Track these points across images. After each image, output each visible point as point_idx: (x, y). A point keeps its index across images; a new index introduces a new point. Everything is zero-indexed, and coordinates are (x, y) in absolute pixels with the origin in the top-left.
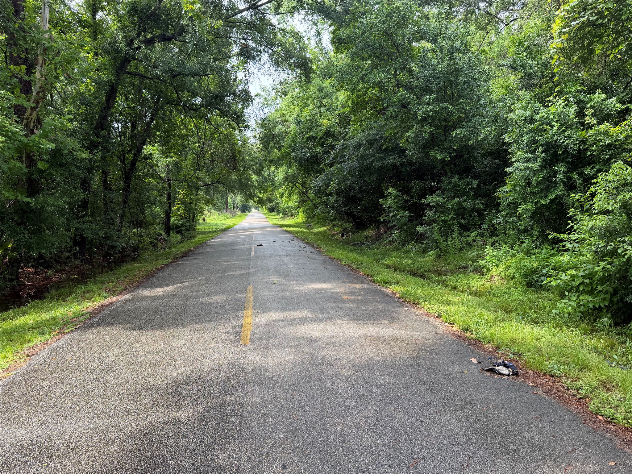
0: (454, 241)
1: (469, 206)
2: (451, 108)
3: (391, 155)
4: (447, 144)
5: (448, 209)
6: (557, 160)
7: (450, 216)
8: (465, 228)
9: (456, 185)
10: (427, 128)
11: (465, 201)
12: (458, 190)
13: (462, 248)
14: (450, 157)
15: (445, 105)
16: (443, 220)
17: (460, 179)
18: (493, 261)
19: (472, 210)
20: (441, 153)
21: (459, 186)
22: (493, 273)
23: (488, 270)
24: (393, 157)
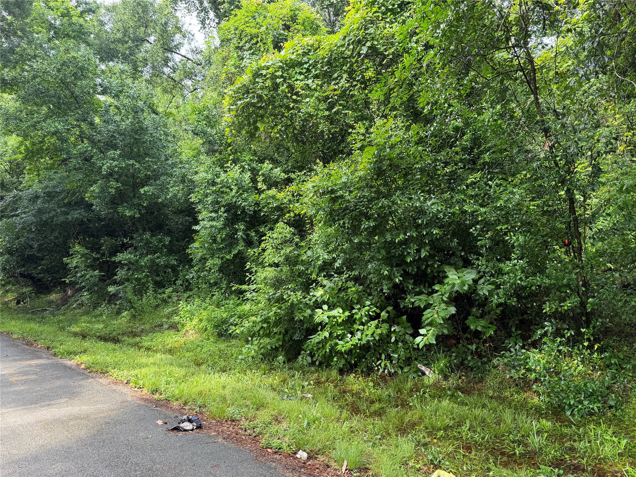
0: (149, 298)
1: (162, 263)
2: (137, 165)
3: (76, 210)
4: (136, 201)
5: (142, 267)
6: (238, 219)
7: (144, 274)
8: (160, 285)
9: (148, 242)
10: (113, 183)
11: (158, 258)
12: (151, 247)
13: (157, 306)
14: (140, 214)
15: (131, 162)
16: (137, 278)
17: (152, 236)
18: (187, 316)
19: (166, 266)
20: (130, 209)
21: (151, 243)
22: (187, 328)
23: (183, 325)
24: (79, 211)
